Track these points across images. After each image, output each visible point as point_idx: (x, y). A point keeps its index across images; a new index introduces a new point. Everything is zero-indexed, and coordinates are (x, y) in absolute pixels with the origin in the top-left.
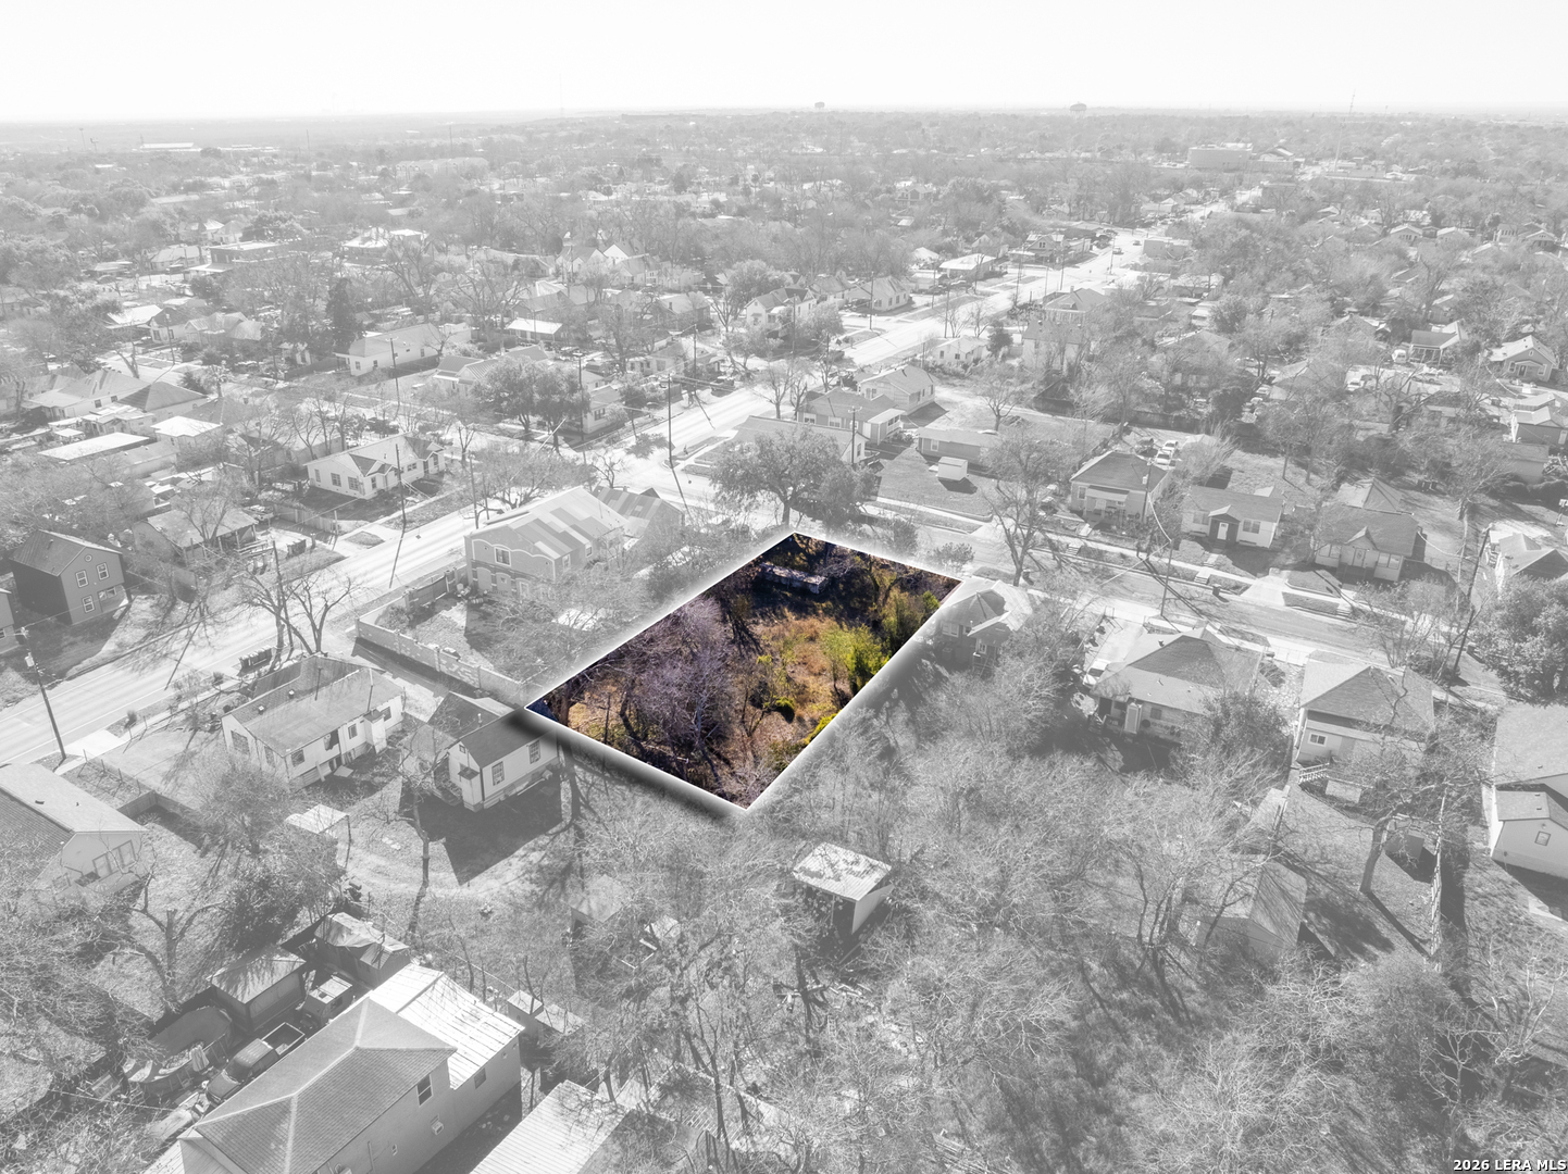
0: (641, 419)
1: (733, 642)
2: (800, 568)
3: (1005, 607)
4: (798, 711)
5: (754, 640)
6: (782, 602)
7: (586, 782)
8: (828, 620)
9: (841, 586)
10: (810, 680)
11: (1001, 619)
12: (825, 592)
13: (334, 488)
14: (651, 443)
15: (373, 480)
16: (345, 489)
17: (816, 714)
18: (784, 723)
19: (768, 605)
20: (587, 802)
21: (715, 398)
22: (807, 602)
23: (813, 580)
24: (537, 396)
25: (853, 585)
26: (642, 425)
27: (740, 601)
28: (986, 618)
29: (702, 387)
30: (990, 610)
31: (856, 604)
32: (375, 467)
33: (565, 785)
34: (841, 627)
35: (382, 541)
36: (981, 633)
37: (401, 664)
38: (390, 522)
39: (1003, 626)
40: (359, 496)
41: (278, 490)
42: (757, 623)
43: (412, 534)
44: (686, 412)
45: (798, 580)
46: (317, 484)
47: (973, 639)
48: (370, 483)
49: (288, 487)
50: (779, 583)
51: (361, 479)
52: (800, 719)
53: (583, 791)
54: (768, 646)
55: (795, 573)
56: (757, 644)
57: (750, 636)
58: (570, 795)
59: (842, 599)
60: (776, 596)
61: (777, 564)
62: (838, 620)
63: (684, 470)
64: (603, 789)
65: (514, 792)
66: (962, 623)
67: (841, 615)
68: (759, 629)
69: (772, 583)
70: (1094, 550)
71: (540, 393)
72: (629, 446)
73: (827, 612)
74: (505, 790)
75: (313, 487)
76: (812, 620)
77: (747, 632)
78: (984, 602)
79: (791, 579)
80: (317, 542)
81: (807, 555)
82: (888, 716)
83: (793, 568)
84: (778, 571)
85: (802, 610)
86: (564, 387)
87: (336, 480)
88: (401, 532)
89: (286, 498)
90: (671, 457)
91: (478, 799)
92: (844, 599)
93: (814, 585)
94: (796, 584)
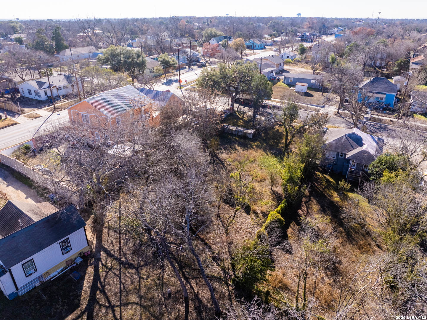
0: (169, 74)
1: (210, 163)
2: (241, 126)
3: (363, 142)
4: (253, 207)
5: (221, 162)
6: (234, 142)
7: (106, 266)
8: (259, 151)
9: (263, 134)
10: (256, 185)
11: (364, 147)
12: (255, 137)
13: (29, 96)
14: (173, 81)
15: (45, 92)
16: (33, 96)
17: (265, 208)
18: (245, 215)
19: (227, 143)
20: (103, 286)
21: (199, 69)
22: (247, 142)
23: (249, 131)
24: (123, 59)
25: (269, 134)
26: (169, 76)
27: (213, 141)
28: (353, 148)
29: (194, 65)
30: (354, 144)
31: (272, 143)
32: (45, 86)
33: (90, 270)
34: (267, 154)
35: (41, 116)
36: (354, 156)
37: (16, 178)
38: (48, 109)
39: (366, 152)
40: (39, 99)
41: (6, 97)
42: (222, 153)
43: (56, 114)
44: (187, 72)
45: (241, 132)
46: (23, 95)
47: (348, 160)
48: (44, 93)
49: (10, 96)
50: (231, 133)
51: (39, 91)
52: (255, 212)
53: (102, 275)
54: (230, 165)
55: (239, 128)
56: (223, 164)
57: (219, 159)
58: (91, 280)
59: (265, 141)
60: (230, 139)
61: (230, 125)
62: (265, 151)
63: (186, 90)
64: (118, 273)
65: (49, 278)
66: (340, 151)
67: (266, 148)
68: (223, 156)
69: (228, 133)
70: (377, 119)
71: (124, 58)
72: (163, 82)
73: (258, 147)
74: (39, 278)
75: (22, 97)
76: (251, 151)
77: (217, 157)
78: (350, 139)
79: (238, 131)
80: (8, 117)
81: (244, 121)
82: (308, 208)
83: (238, 126)
84: (231, 127)
85: (245, 146)
86: (135, 56)
87: (29, 91)
88: (51, 113)
89: (7, 100)
90: (180, 86)
91: (13, 289)
92: (266, 140)
93: (250, 134)
94: (240, 134)
